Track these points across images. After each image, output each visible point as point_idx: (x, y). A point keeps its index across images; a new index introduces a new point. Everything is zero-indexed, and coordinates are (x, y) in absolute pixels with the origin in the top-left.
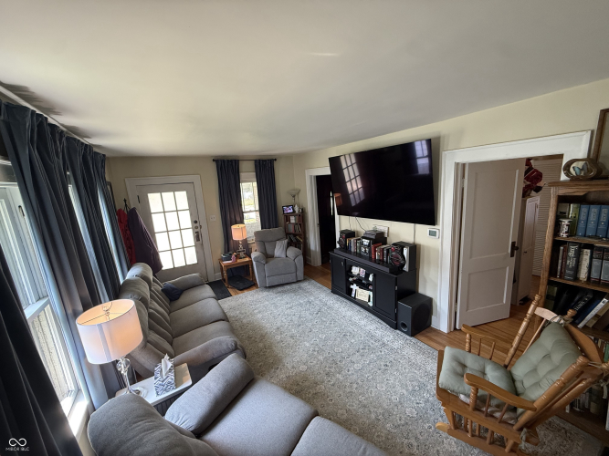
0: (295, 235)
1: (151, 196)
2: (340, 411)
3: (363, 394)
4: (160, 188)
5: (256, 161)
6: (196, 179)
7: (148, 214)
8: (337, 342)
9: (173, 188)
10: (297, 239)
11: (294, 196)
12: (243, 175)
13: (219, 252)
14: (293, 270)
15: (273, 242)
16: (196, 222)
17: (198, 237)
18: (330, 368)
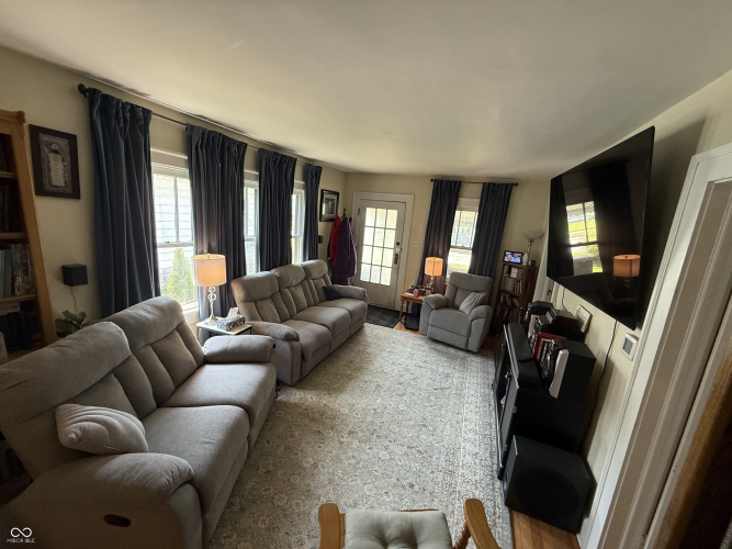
0: (512, 296)
1: (368, 209)
2: (310, 459)
3: (345, 472)
4: (377, 205)
5: (484, 184)
6: (409, 199)
7: (362, 225)
8: (406, 423)
9: (387, 205)
10: (512, 302)
11: (531, 241)
12: (463, 201)
13: (413, 282)
14: (464, 331)
15: (467, 292)
16: (398, 244)
17: (396, 258)
18: (362, 431)
